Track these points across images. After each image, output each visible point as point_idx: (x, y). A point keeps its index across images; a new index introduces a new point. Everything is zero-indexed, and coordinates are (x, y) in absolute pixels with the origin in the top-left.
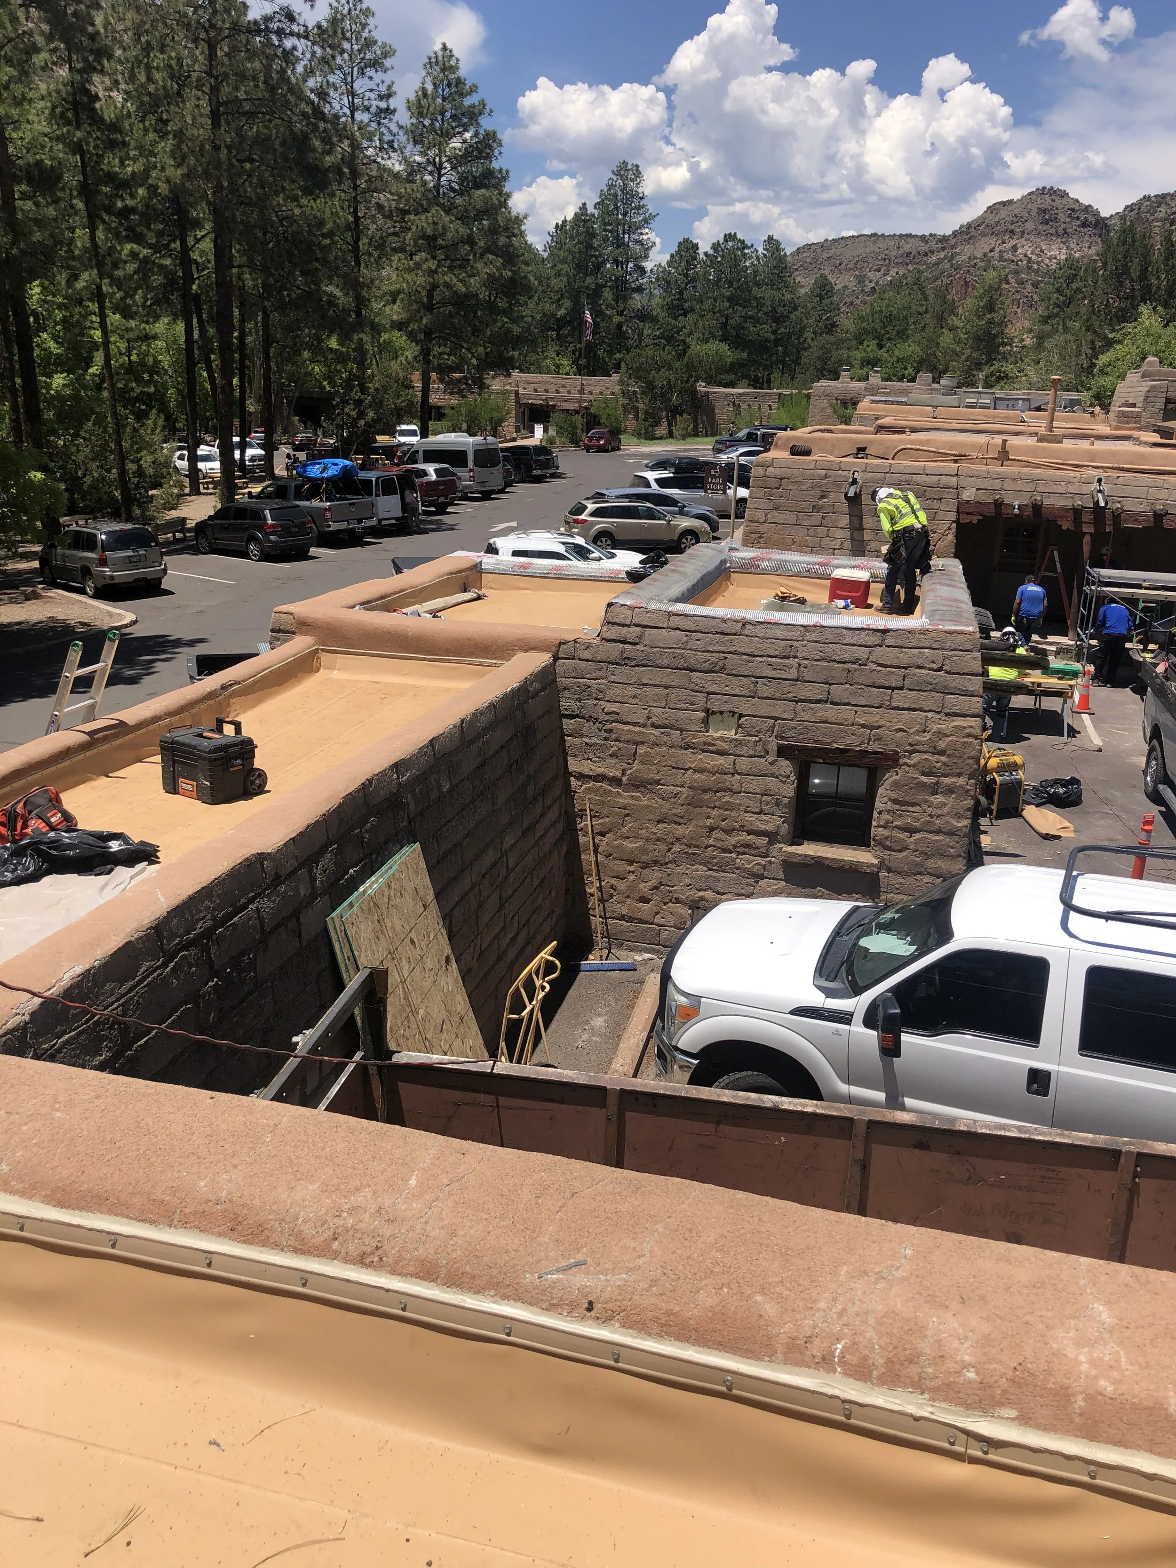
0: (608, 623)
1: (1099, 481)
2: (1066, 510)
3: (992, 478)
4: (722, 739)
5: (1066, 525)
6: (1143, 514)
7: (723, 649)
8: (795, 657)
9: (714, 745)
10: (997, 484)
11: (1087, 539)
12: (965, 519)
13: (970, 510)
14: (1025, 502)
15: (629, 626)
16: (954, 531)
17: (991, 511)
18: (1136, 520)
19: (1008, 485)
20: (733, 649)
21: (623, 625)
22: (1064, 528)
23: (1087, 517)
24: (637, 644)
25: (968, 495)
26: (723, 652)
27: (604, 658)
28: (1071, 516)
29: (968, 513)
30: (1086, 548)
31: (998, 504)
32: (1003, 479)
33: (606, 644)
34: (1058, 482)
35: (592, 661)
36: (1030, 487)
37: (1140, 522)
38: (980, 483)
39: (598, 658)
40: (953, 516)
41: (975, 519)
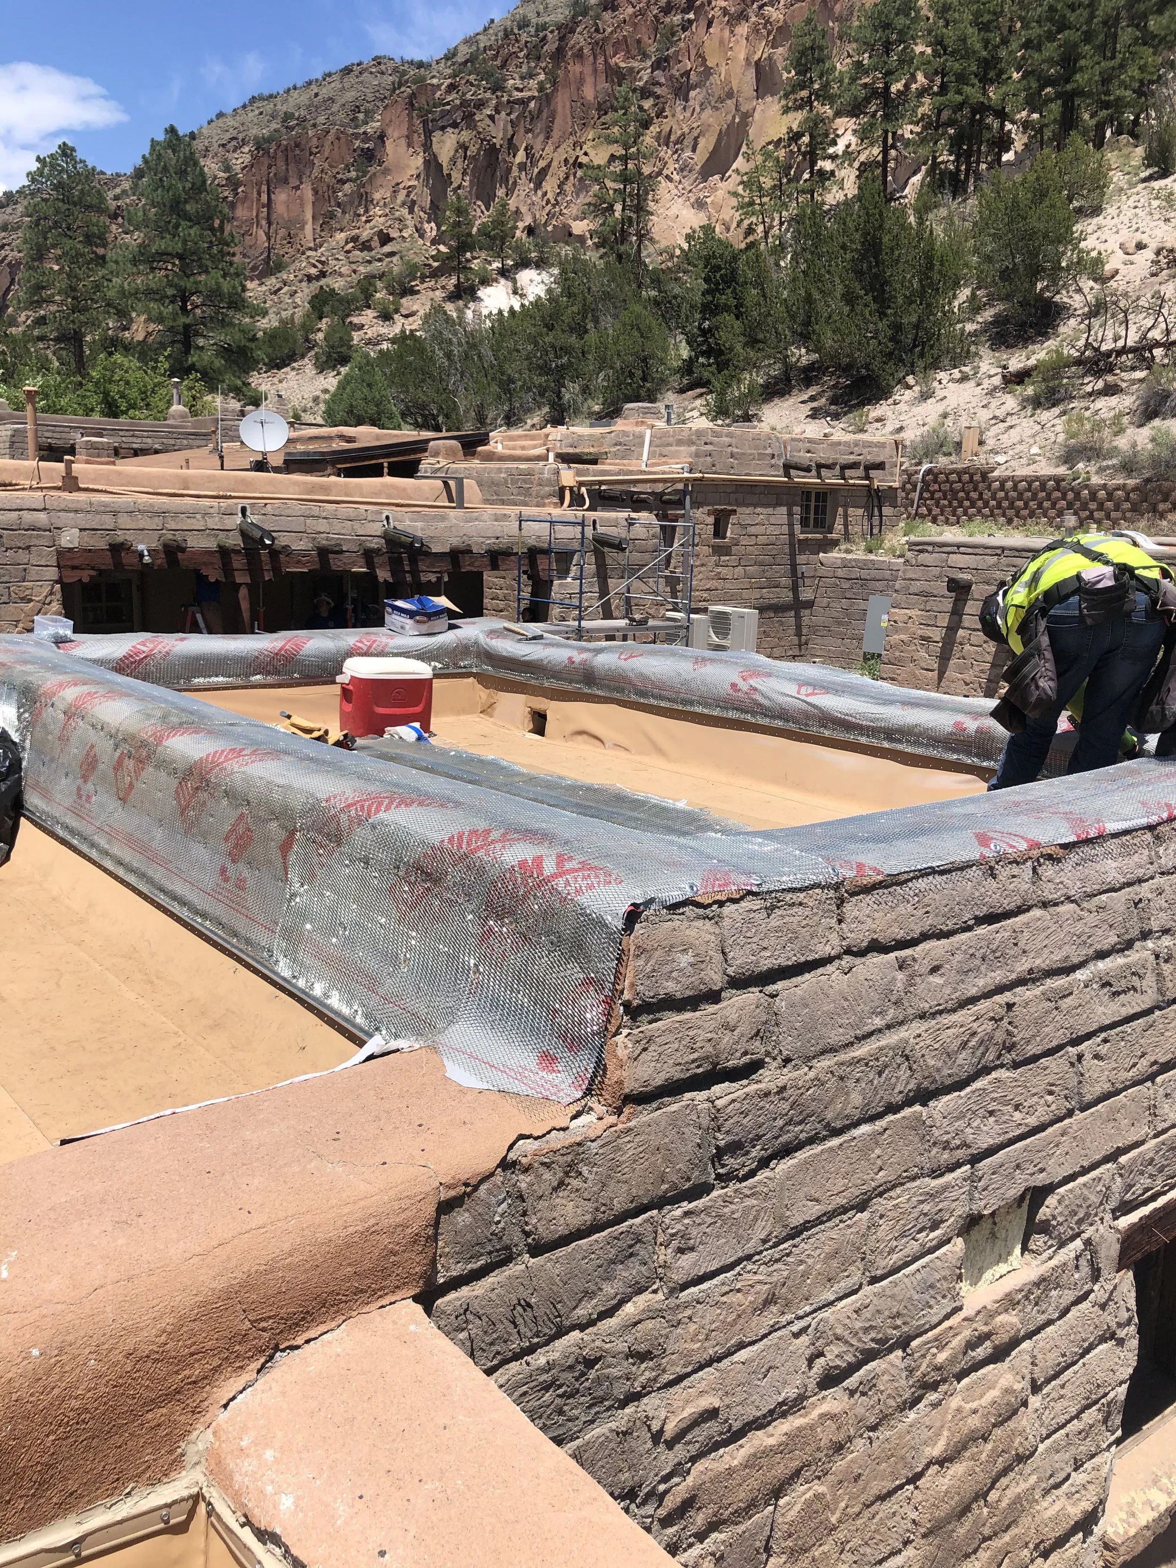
0: (634, 1012)
1: (244, 510)
2: (208, 553)
3: (97, 512)
4: (1009, 1302)
5: (214, 575)
6: (304, 553)
7: (999, 976)
8: (1145, 935)
9: (987, 1336)
10: (108, 521)
11: (243, 593)
12: (72, 577)
13: (76, 562)
14: (154, 545)
15: (714, 997)
16: (59, 596)
17: (107, 562)
18: (299, 562)
19: (124, 521)
20: (1022, 966)
21: (692, 1003)
22: (212, 580)
23: (238, 562)
24: (755, 1066)
25: (69, 539)
26: (1000, 989)
27: (643, 1191)
28: (217, 560)
29: (74, 568)
30: (245, 605)
31: (118, 549)
32: (115, 513)
33: (645, 1116)
34: (191, 514)
35: (595, 1228)
36: (156, 523)
37: (304, 565)
38: (83, 520)
39: (619, 1205)
40: (53, 573)
41: (85, 576)
